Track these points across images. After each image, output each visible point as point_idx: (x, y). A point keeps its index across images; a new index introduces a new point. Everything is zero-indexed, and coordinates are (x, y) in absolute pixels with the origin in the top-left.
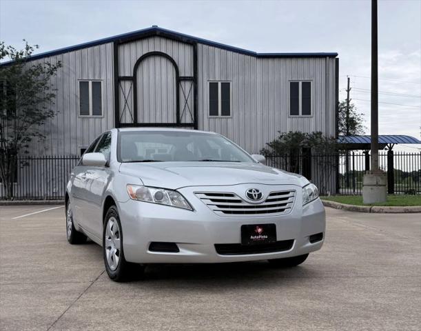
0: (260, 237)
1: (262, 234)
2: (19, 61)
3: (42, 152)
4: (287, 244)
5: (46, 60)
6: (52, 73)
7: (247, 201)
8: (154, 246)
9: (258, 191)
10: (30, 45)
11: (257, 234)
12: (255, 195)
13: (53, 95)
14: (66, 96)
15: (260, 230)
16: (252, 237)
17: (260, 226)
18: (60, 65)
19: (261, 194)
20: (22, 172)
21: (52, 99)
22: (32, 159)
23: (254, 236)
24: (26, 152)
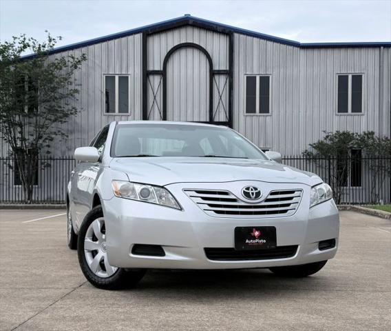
0: (257, 241)
1: (260, 237)
2: (41, 55)
3: (65, 152)
4: (290, 250)
5: (71, 52)
6: (76, 67)
7: (243, 201)
8: (137, 249)
9: (256, 189)
10: (53, 37)
11: (254, 238)
12: (253, 194)
13: (76, 91)
14: (91, 92)
15: (257, 233)
16: (247, 241)
17: (257, 229)
18: (84, 58)
19: (259, 192)
20: (43, 174)
21: (76, 95)
22: (54, 160)
23: (249, 240)
24: (48, 152)
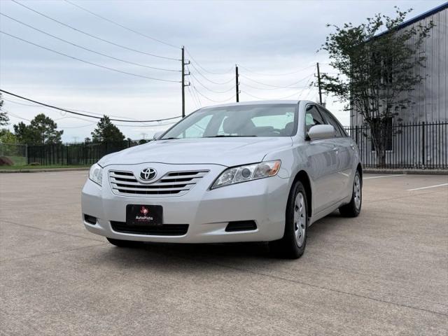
0: (145, 218)
1: (148, 215)
2: (393, 30)
3: (416, 118)
5: (417, 23)
6: (425, 35)
9: (152, 170)
10: (402, 12)
11: (143, 215)
12: (147, 175)
13: (423, 58)
14: (442, 58)
15: (145, 211)
16: (137, 218)
17: (146, 207)
18: (432, 24)
19: (154, 173)
20: (397, 140)
21: (423, 62)
22: (405, 126)
23: (139, 216)
24: (400, 120)
